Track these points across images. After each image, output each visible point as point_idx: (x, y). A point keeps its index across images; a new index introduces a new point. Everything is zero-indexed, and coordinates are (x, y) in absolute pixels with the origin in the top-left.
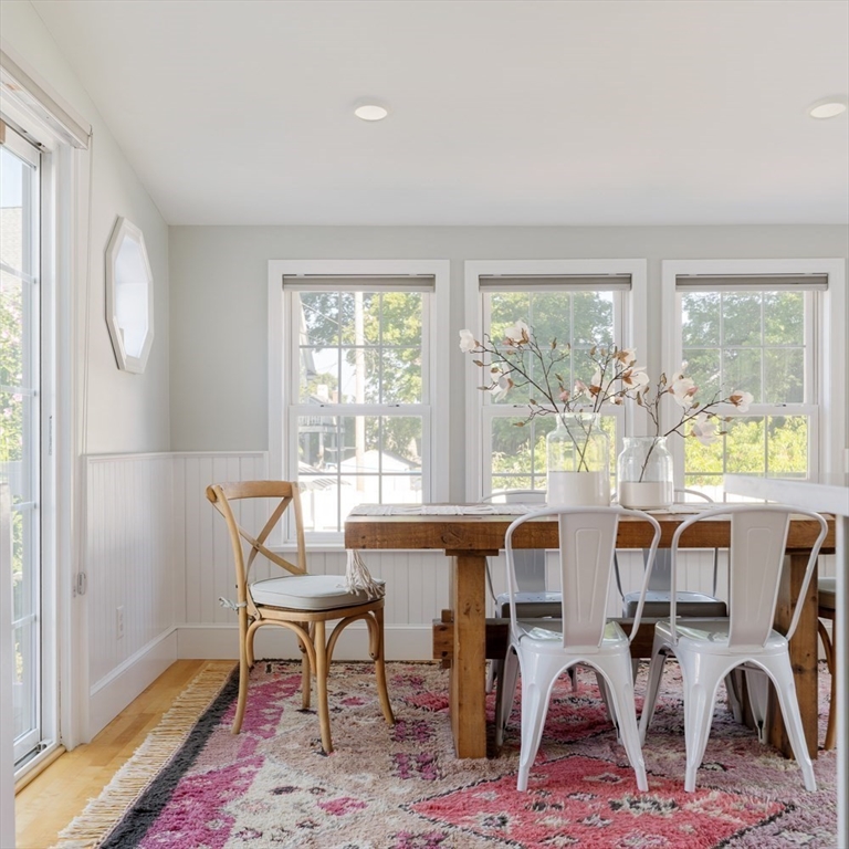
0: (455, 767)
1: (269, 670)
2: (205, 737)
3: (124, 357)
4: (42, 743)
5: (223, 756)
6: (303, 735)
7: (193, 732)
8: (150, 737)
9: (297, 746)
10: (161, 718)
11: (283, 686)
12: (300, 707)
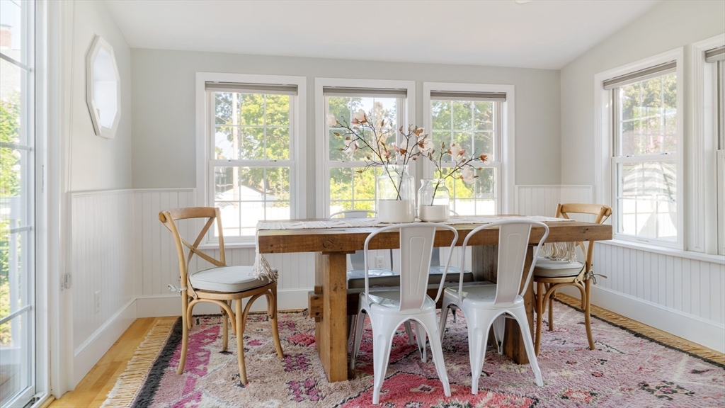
0: (329, 389)
1: (198, 323)
2: (159, 378)
3: (100, 127)
4: (36, 396)
5: (172, 394)
6: (225, 372)
7: (150, 375)
8: (119, 381)
9: (223, 381)
10: (126, 365)
11: (209, 334)
12: (221, 350)
